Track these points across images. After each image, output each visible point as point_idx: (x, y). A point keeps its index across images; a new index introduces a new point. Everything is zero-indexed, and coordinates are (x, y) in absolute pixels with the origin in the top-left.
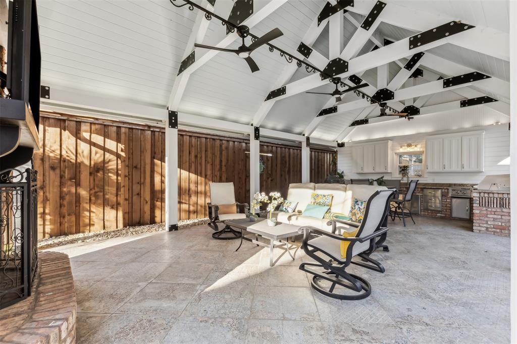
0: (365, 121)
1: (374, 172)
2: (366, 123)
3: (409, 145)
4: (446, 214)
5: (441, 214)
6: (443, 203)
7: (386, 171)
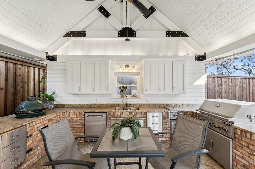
0: (82, 34)
1: (93, 93)
2: (84, 36)
3: (127, 66)
4: (166, 138)
5: (162, 137)
6: (164, 126)
7: (106, 92)
